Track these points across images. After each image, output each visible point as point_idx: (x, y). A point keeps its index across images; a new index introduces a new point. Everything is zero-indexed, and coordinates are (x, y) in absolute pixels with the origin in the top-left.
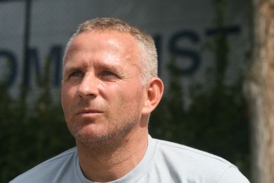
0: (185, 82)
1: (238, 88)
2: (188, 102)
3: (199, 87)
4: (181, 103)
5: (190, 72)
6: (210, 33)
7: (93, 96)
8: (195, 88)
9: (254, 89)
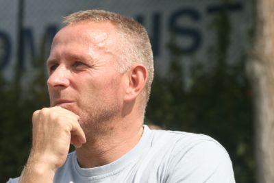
0: (186, 62)
1: (241, 67)
2: (188, 83)
3: (199, 67)
4: (182, 84)
5: (191, 51)
6: (211, 10)
7: (63, 86)
8: (197, 67)
9: (258, 68)
